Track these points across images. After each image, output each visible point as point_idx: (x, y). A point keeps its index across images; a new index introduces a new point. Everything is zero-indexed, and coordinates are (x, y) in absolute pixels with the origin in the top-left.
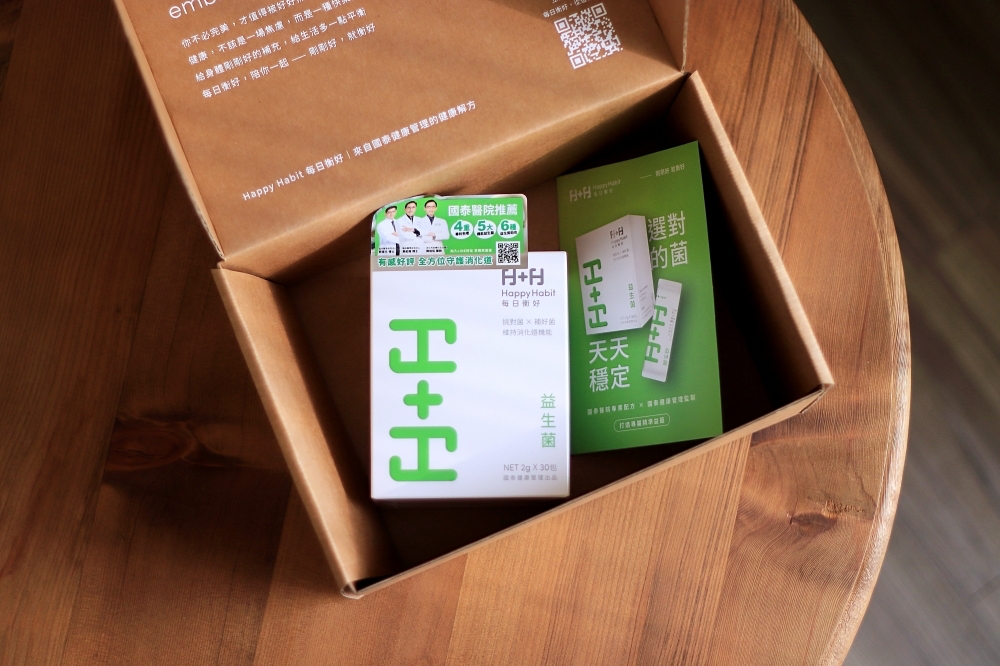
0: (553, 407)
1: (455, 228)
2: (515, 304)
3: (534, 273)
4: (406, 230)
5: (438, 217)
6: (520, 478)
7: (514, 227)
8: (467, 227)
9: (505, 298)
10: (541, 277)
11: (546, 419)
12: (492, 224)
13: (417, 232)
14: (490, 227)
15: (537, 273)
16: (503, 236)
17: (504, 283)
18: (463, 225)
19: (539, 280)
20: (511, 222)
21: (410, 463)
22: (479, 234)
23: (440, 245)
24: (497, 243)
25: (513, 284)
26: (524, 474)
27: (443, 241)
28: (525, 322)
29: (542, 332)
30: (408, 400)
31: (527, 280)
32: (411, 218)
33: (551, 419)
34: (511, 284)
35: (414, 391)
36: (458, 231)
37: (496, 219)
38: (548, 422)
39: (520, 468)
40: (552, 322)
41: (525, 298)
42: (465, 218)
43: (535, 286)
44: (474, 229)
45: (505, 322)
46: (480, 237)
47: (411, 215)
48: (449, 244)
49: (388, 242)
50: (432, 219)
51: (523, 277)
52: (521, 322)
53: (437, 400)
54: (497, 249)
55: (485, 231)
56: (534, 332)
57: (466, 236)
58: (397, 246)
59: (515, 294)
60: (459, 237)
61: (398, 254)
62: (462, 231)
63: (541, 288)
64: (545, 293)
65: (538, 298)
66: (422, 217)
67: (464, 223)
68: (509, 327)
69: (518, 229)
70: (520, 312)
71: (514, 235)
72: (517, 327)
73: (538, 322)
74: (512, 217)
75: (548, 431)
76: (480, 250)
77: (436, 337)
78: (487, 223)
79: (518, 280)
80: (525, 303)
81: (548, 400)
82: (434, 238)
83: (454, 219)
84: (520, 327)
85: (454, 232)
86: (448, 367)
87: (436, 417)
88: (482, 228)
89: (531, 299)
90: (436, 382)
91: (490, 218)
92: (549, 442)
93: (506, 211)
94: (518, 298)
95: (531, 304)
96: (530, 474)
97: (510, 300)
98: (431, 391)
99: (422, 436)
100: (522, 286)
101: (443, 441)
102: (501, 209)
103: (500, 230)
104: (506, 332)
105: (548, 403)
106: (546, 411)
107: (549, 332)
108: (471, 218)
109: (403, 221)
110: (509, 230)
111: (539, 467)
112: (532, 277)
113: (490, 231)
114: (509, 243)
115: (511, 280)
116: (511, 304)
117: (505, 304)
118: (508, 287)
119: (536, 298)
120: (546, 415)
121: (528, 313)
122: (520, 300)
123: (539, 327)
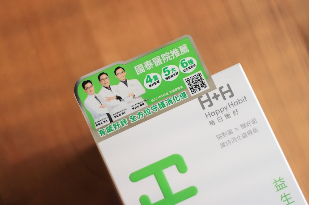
0: (286, 187)
1: (147, 82)
2: (220, 120)
3: (223, 90)
4: (109, 99)
5: (129, 79)
7: (191, 61)
8: (155, 77)
9: (210, 118)
10: (230, 90)
11: (284, 199)
12: (173, 66)
13: (119, 98)
14: (173, 69)
15: (225, 89)
16: (186, 72)
17: (204, 108)
18: (152, 78)
19: (229, 94)
20: (187, 59)
22: (167, 79)
23: (141, 100)
24: (184, 79)
25: (211, 105)
27: (141, 96)
28: (234, 130)
29: (250, 133)
31: (221, 97)
32: (109, 88)
33: (288, 197)
34: (210, 106)
36: (150, 83)
37: (175, 61)
38: (287, 200)
40: (254, 121)
41: (225, 112)
42: (152, 71)
43: (229, 100)
44: (162, 77)
45: (219, 137)
46: (169, 80)
47: (107, 85)
48: (147, 97)
49: (100, 115)
50: (125, 83)
51: (216, 97)
52: (230, 132)
54: (187, 84)
55: (171, 74)
56: (245, 135)
57: (158, 84)
58: (108, 114)
59: (216, 113)
60: (153, 88)
61: (111, 121)
62: (153, 82)
63: (234, 99)
64: (239, 102)
65: (235, 107)
66: (117, 84)
67: (152, 75)
68: (224, 140)
69: (195, 62)
70: (226, 124)
71: (194, 68)
72: (229, 137)
73: (243, 126)
74: (187, 55)
76: (173, 91)
77: (170, 173)
78: (170, 67)
79: (214, 101)
80: (228, 116)
81: (279, 183)
82: (134, 96)
83: (143, 75)
84: (232, 136)
85: (147, 85)
88: (167, 73)
89: (230, 111)
91: (170, 63)
93: (180, 52)
94: (220, 114)
95: (232, 114)
97: (214, 118)
100: (219, 104)
102: (175, 53)
103: (182, 69)
104: (223, 145)
105: (280, 185)
106: (282, 192)
107: (255, 130)
108: (156, 69)
109: (104, 93)
110: (189, 66)
112: (223, 94)
113: (174, 72)
114: (193, 75)
115: (208, 103)
116: (216, 121)
117: (212, 123)
118: (208, 110)
119: (233, 108)
120: (283, 195)
121: (233, 123)
122: (222, 115)
123: (246, 130)
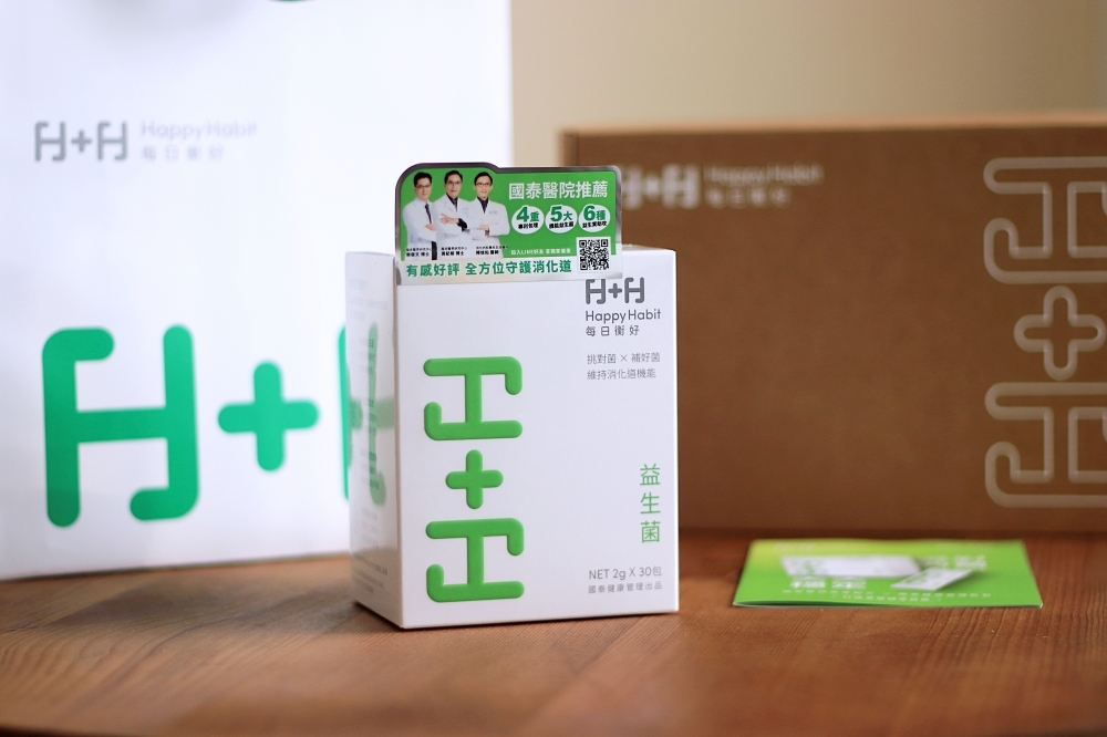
0: (657, 483)
1: (519, 218)
2: (605, 332)
3: (631, 285)
4: (447, 220)
5: (492, 200)
6: (611, 588)
7: (602, 214)
8: (535, 215)
9: (591, 323)
10: (641, 290)
11: (647, 501)
12: (571, 210)
13: (463, 225)
14: (568, 215)
15: (635, 284)
16: (587, 229)
17: (588, 302)
18: (529, 214)
19: (638, 295)
20: (598, 208)
21: (455, 575)
22: (552, 226)
23: (496, 243)
24: (578, 239)
25: (602, 301)
26: (617, 582)
27: (500, 237)
28: (618, 358)
29: (642, 373)
30: (452, 482)
31: (621, 296)
32: (454, 201)
33: (653, 501)
34: (599, 302)
35: (462, 468)
36: (522, 222)
37: (577, 203)
38: (650, 505)
39: (611, 574)
40: (656, 357)
41: (618, 323)
42: (533, 203)
43: (633, 306)
44: (545, 219)
45: (591, 359)
46: (554, 230)
47: (454, 195)
48: (509, 243)
49: (420, 240)
50: (484, 204)
51: (615, 291)
52: (612, 359)
53: (494, 480)
54: (579, 249)
55: (562, 221)
56: (632, 374)
57: (534, 230)
58: (434, 244)
59: (604, 317)
60: (523, 231)
61: (434, 257)
62: (529, 222)
63: (641, 308)
64: (647, 315)
65: (638, 322)
66: (470, 199)
67: (531, 210)
68: (597, 367)
69: (608, 218)
70: (612, 344)
71: (603, 227)
72: (607, 367)
73: (636, 358)
74: (599, 201)
75: (650, 518)
76: (553, 251)
77: (492, 385)
78: (565, 209)
79: (609, 296)
80: (619, 331)
81: (650, 473)
82: (487, 232)
83: (518, 203)
84: (612, 367)
85: (516, 223)
86: (509, 430)
87: (494, 505)
88: (556, 216)
89: (627, 323)
90: (493, 454)
91: (568, 202)
92: (651, 534)
93: (592, 190)
94: (609, 323)
95: (627, 331)
96: (625, 583)
97: (598, 325)
98: (487, 466)
99: (472, 534)
100: (615, 304)
101: (503, 539)
102: (584, 188)
103: (582, 220)
104: (592, 375)
105: (650, 476)
106: (647, 489)
107: (651, 373)
108: (542, 203)
109: (442, 206)
110: (595, 220)
111: (638, 572)
112: (628, 291)
113: (568, 221)
114: (594, 239)
115: (599, 296)
116: (598, 331)
117: (591, 332)
118: (594, 307)
119: (633, 322)
120: (647, 495)
121: (622, 345)
122: (612, 326)
123: (637, 366)
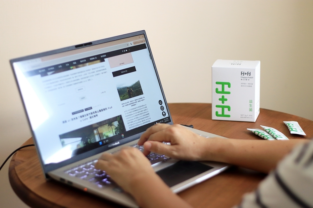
0: (252, 103)
2: (244, 80)
6: (244, 117)
9: (242, 78)
15: (249, 73)
21: (220, 113)
25: (244, 75)
26: (245, 117)
29: (250, 86)
31: (247, 74)
35: (221, 98)
39: (244, 115)
40: (252, 84)
41: (246, 78)
43: (248, 76)
45: (242, 84)
52: (245, 84)
53: (226, 100)
56: (248, 86)
63: (250, 76)
64: (251, 78)
68: (243, 85)
70: (245, 82)
72: (244, 85)
73: (249, 84)
75: (251, 108)
77: (226, 86)
80: (246, 80)
81: (251, 101)
86: (229, 93)
87: (226, 103)
89: (248, 79)
90: (226, 96)
94: (245, 78)
95: (247, 80)
96: (246, 117)
97: (243, 79)
98: (225, 98)
99: (223, 107)
100: (245, 76)
101: (227, 109)
104: (242, 86)
106: (250, 103)
107: (251, 86)
111: (248, 115)
116: (243, 80)
117: (242, 79)
118: (242, 76)
119: (249, 78)
121: (247, 82)
122: (245, 79)
123: (249, 85)
